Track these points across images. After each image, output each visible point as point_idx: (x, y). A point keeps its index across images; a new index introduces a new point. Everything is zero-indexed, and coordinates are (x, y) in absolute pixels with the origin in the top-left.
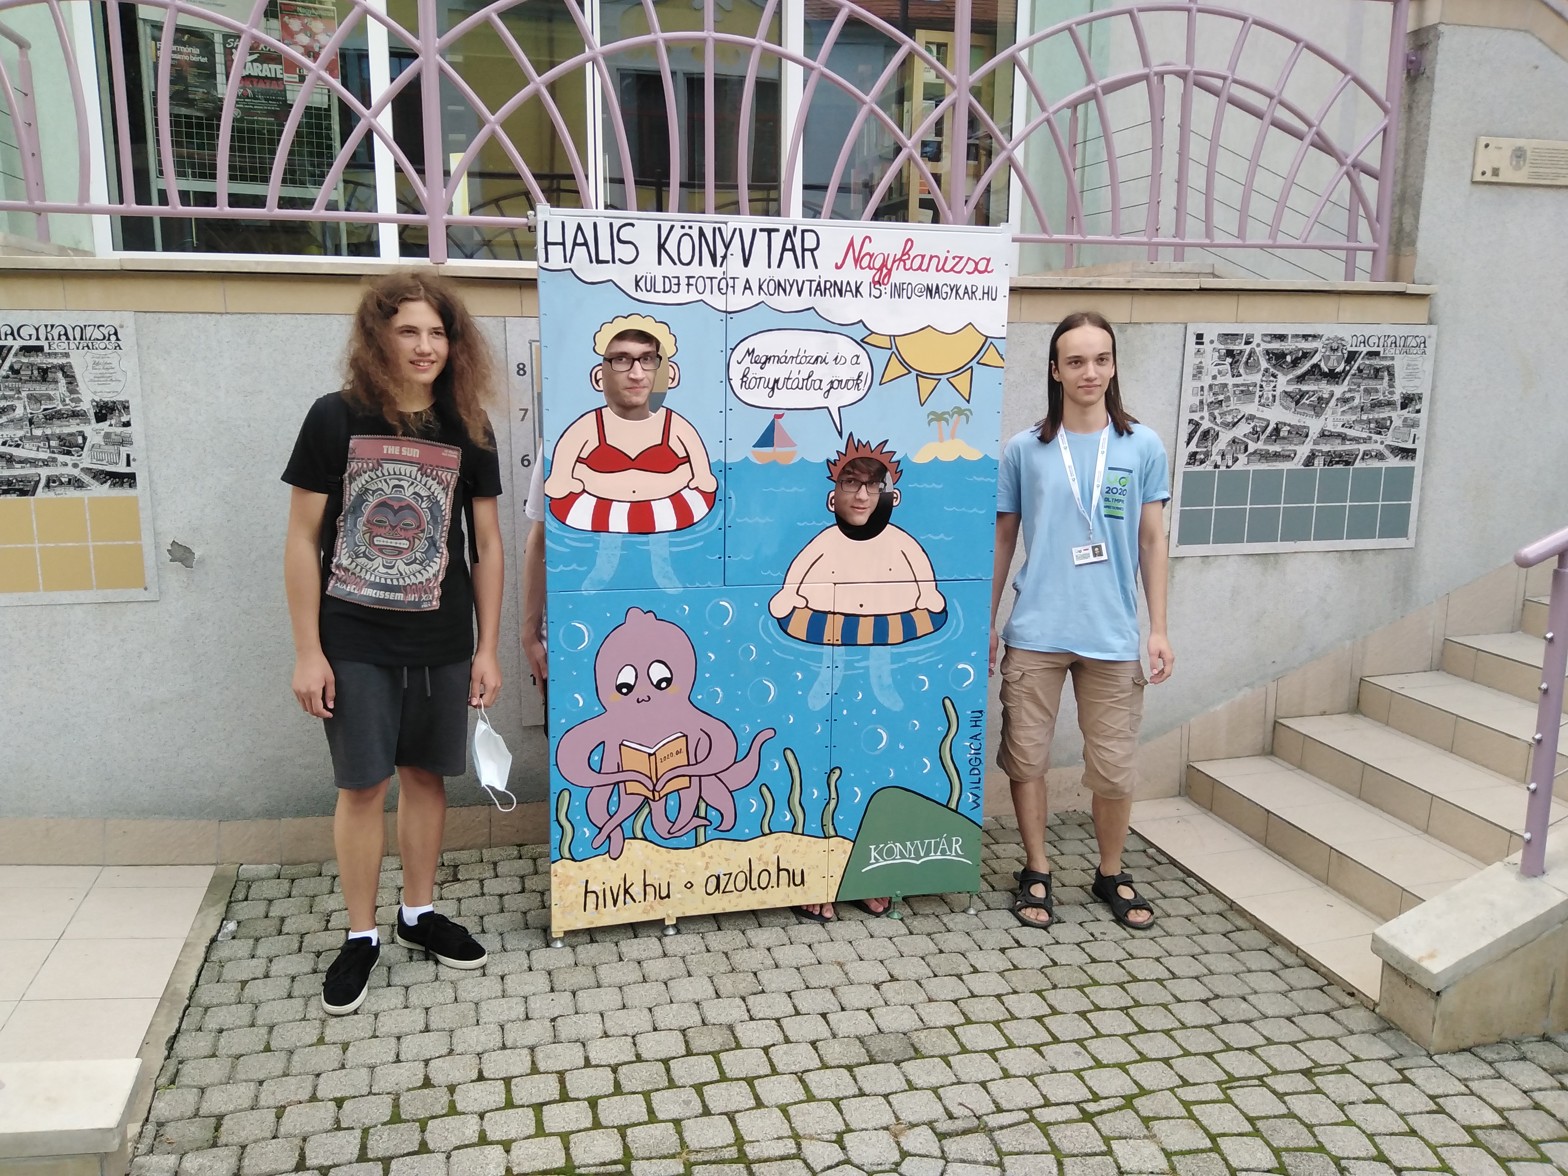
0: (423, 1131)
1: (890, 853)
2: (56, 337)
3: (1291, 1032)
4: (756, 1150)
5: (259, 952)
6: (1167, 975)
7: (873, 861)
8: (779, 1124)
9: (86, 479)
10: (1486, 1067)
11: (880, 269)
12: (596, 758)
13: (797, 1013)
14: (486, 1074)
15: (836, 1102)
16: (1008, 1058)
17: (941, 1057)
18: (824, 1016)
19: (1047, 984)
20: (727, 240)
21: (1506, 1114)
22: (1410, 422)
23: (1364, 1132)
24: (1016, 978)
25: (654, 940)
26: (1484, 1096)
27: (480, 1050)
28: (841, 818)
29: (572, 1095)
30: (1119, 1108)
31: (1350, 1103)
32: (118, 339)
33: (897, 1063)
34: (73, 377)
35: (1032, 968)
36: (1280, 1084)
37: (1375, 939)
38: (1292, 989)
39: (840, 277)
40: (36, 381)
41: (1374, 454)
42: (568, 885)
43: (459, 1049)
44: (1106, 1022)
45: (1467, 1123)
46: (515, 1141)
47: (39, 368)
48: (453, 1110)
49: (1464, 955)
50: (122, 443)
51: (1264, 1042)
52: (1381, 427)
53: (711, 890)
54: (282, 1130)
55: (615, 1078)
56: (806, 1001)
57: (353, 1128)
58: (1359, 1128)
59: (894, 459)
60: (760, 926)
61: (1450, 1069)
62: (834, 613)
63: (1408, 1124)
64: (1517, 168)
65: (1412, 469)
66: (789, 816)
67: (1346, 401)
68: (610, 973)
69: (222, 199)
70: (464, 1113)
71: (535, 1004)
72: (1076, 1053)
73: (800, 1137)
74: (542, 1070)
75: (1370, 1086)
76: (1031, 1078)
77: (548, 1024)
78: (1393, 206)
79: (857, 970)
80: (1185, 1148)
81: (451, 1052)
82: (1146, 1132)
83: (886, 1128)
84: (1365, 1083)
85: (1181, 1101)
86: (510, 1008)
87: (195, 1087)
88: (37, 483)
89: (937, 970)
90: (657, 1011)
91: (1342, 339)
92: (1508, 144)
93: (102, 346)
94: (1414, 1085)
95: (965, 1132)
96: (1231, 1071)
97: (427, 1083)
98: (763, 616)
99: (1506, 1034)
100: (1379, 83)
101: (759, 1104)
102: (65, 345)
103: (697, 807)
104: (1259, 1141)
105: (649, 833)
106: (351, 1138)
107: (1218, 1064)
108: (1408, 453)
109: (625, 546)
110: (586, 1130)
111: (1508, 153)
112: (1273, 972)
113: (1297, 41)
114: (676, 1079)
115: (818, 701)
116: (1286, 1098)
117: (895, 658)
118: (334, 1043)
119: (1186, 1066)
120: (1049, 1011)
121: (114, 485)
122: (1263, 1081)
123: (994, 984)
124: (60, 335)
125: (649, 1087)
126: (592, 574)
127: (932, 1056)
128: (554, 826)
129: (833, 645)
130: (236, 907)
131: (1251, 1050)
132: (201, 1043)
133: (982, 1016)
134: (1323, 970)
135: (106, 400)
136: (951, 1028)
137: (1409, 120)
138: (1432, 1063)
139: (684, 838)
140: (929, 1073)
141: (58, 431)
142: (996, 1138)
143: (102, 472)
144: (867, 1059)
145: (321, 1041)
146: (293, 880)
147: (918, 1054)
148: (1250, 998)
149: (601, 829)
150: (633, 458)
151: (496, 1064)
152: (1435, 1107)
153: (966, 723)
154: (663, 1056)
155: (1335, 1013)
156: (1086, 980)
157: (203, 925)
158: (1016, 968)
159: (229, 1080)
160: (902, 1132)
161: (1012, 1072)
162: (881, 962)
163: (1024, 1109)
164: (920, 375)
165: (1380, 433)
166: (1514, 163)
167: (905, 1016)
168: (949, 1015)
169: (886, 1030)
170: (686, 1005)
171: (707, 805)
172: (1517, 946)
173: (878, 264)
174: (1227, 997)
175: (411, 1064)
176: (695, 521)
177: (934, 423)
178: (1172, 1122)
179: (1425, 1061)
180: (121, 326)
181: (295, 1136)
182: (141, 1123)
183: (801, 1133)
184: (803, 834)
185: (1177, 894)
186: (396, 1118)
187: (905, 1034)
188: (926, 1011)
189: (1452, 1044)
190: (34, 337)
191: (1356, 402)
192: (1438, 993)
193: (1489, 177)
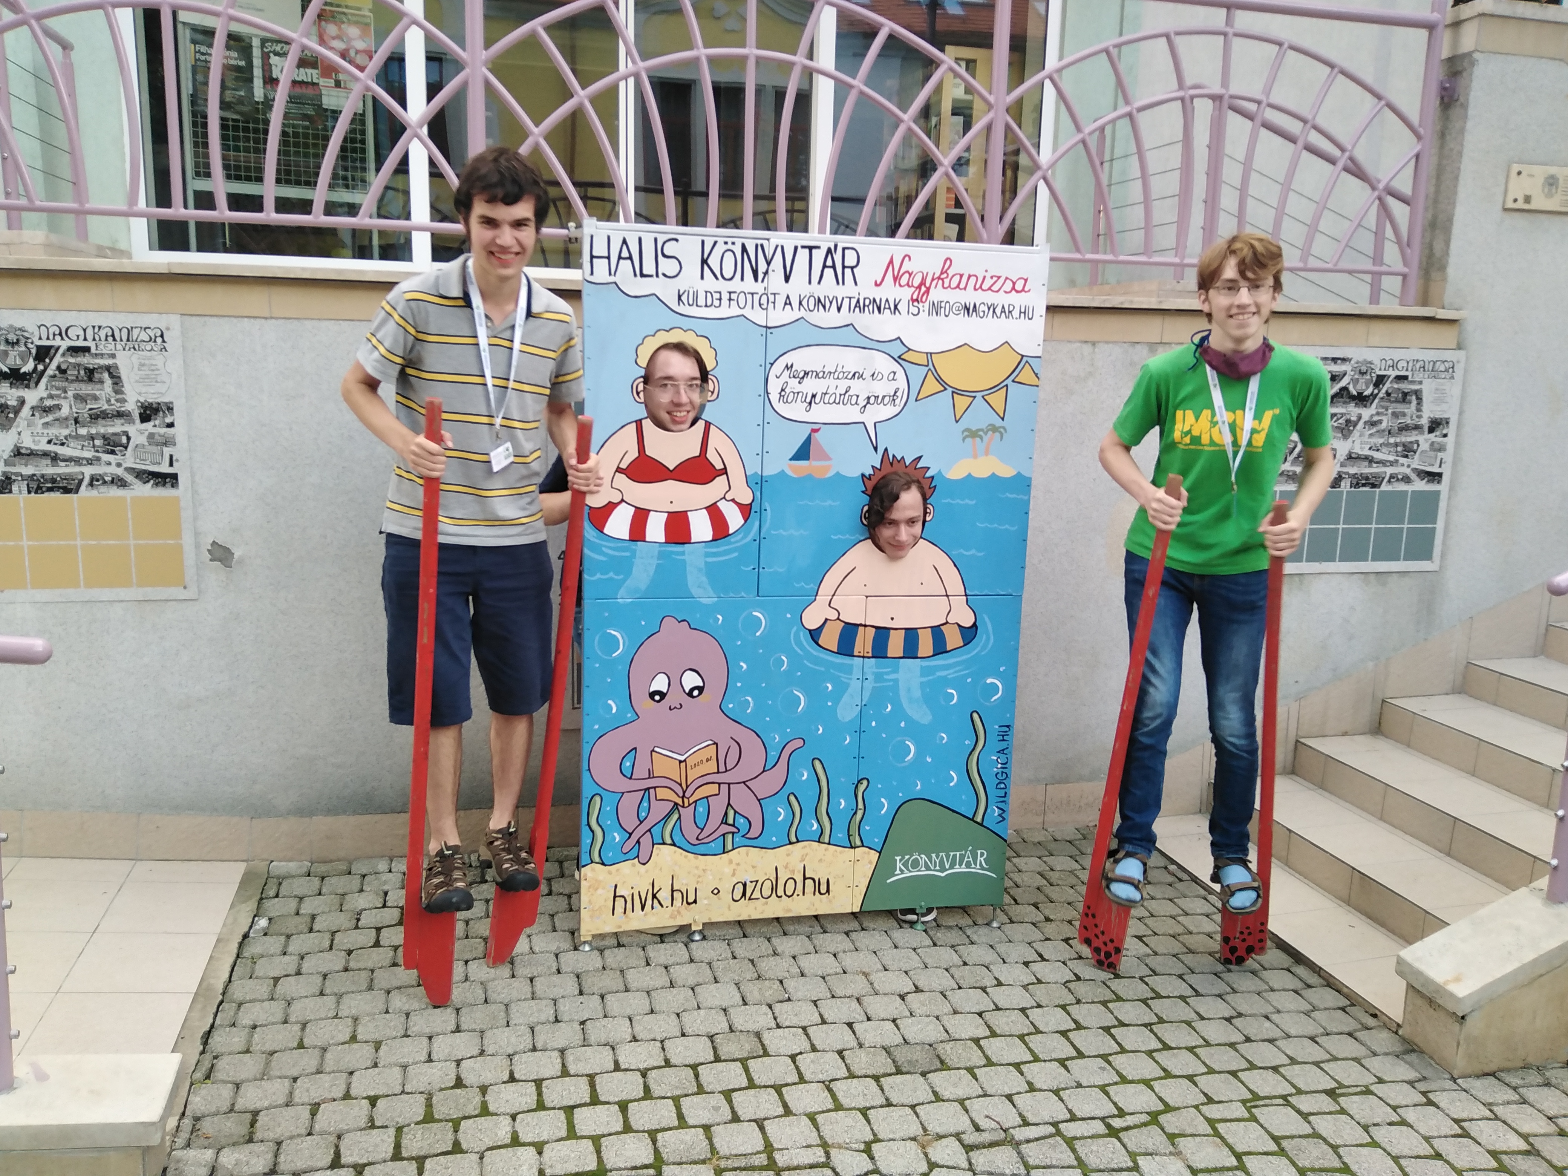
0: (456, 1131)
1: (915, 864)
2: (103, 338)
3: (1315, 1053)
4: (785, 1158)
5: (290, 949)
6: (1190, 992)
7: (898, 872)
8: (807, 1132)
9: (129, 478)
10: (1511, 1091)
11: (919, 287)
12: (628, 764)
13: (824, 1022)
14: (517, 1076)
15: (864, 1112)
16: (1033, 1071)
17: (966, 1069)
18: (850, 1025)
19: (1070, 999)
20: (769, 257)
21: (1531, 1139)
22: (1436, 446)
23: (1389, 1154)
24: (1039, 992)
25: (681, 945)
26: (1509, 1122)
27: (511, 1052)
28: (867, 828)
29: (602, 1099)
30: (1145, 1124)
31: (1375, 1125)
32: (164, 341)
33: (924, 1074)
34: (119, 377)
35: (1056, 983)
36: (1305, 1104)
37: (1400, 962)
38: (1315, 1009)
39: (879, 294)
40: (82, 381)
41: (1400, 477)
42: (596, 889)
43: (490, 1050)
44: (1132, 1038)
45: (1491, 1148)
46: (547, 1143)
47: (86, 368)
48: (485, 1111)
49: (1489, 979)
50: (165, 444)
51: (1288, 1061)
52: (1408, 450)
53: (737, 897)
54: (317, 1127)
55: (645, 1083)
56: (833, 1010)
57: (386, 1127)
58: (1385, 1150)
59: (928, 474)
60: (785, 934)
61: (1474, 1092)
62: (865, 626)
63: (1433, 1147)
64: (1549, 195)
65: (1438, 493)
66: (816, 826)
67: (1372, 424)
68: (638, 977)
69: (269, 203)
70: (496, 1114)
71: (565, 1007)
72: (1101, 1068)
73: (829, 1146)
74: (572, 1072)
75: (1395, 1108)
76: (1056, 1092)
77: (578, 1027)
78: (1424, 231)
79: (881, 980)
80: (1211, 1165)
81: (482, 1053)
82: (1171, 1149)
83: (914, 1139)
84: (1389, 1105)
85: (1207, 1119)
86: (540, 1011)
87: (230, 1082)
88: (81, 482)
89: (961, 982)
90: (685, 1017)
91: (1371, 363)
92: (1541, 172)
93: (148, 348)
94: (1438, 1107)
95: (992, 1145)
96: (1256, 1090)
97: (459, 1083)
98: (795, 629)
99: (1531, 1060)
100: (1412, 109)
101: (788, 1112)
102: (112, 346)
103: (726, 814)
104: (1285, 1160)
105: (678, 838)
106: (385, 1137)
107: (1242, 1082)
108: (1435, 477)
109: (661, 556)
110: (617, 1133)
111: (1540, 180)
112: (1296, 992)
113: (1332, 66)
114: (705, 1085)
115: (847, 711)
116: (1311, 1118)
117: (925, 672)
118: (366, 1042)
119: (1211, 1084)
120: (1073, 1026)
121: (157, 484)
122: (1287, 1100)
123: (1018, 998)
124: (107, 336)
125: (679, 1092)
126: (628, 582)
127: (958, 1069)
128: (585, 830)
129: (863, 657)
130: (267, 904)
131: (1275, 1069)
132: (237, 1039)
133: (1007, 1029)
134: (1345, 990)
135: (150, 401)
136: (976, 1041)
137: (1442, 147)
138: (1456, 1087)
139: (713, 844)
140: (955, 1085)
141: (102, 431)
142: (1023, 1151)
143: (145, 472)
144: (894, 1070)
145: (354, 1039)
146: (323, 878)
147: (944, 1066)
148: (1274, 1017)
149: (631, 834)
150: (671, 468)
151: (527, 1067)
152: (1459, 1131)
153: (993, 738)
154: (691, 1061)
155: (1358, 1034)
156: (1109, 995)
157: (235, 920)
158: (1039, 981)
159: (264, 1075)
160: (929, 1143)
161: (1038, 1085)
162: (906, 972)
163: (1050, 1124)
164: (956, 392)
165: (1406, 456)
166: (1546, 190)
167: (931, 1027)
168: (974, 1028)
169: (912, 1041)
170: (713, 1011)
171: (736, 812)
172: (1543, 971)
173: (917, 282)
174: (1250, 1016)
175: (443, 1064)
176: (731, 531)
177: (969, 440)
178: (1198, 1139)
179: (1449, 1084)
180: (168, 329)
181: (329, 1133)
182: (177, 1118)
183: (830, 1142)
184: (829, 844)
185: (1199, 911)
186: (429, 1118)
187: (931, 1045)
188: (952, 1023)
189: (1478, 1068)
190: (82, 337)
191: (1384, 425)
192: (1463, 1017)
193: (1520, 205)
